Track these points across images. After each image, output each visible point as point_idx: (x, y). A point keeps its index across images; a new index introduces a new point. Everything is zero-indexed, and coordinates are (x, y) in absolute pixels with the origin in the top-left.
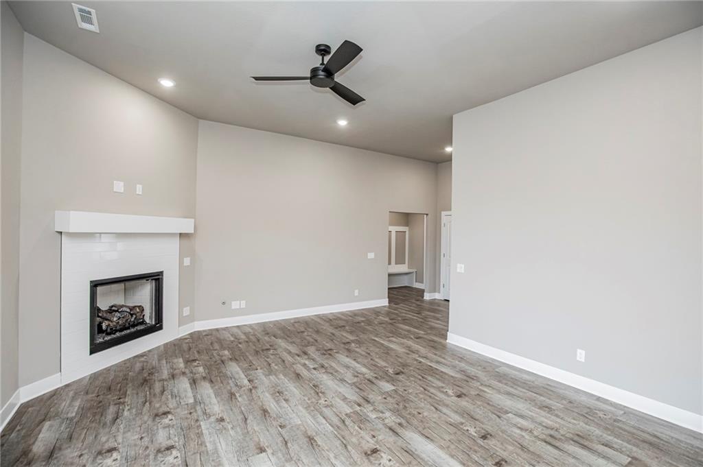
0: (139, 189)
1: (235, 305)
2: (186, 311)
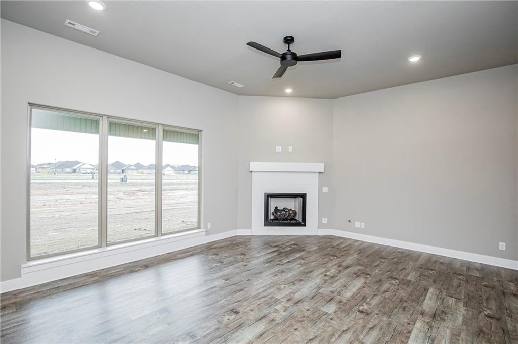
0: (290, 149)
1: (357, 224)
2: (325, 221)
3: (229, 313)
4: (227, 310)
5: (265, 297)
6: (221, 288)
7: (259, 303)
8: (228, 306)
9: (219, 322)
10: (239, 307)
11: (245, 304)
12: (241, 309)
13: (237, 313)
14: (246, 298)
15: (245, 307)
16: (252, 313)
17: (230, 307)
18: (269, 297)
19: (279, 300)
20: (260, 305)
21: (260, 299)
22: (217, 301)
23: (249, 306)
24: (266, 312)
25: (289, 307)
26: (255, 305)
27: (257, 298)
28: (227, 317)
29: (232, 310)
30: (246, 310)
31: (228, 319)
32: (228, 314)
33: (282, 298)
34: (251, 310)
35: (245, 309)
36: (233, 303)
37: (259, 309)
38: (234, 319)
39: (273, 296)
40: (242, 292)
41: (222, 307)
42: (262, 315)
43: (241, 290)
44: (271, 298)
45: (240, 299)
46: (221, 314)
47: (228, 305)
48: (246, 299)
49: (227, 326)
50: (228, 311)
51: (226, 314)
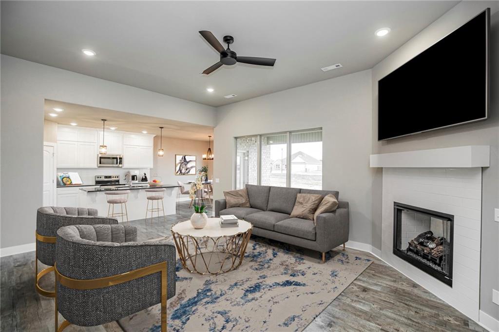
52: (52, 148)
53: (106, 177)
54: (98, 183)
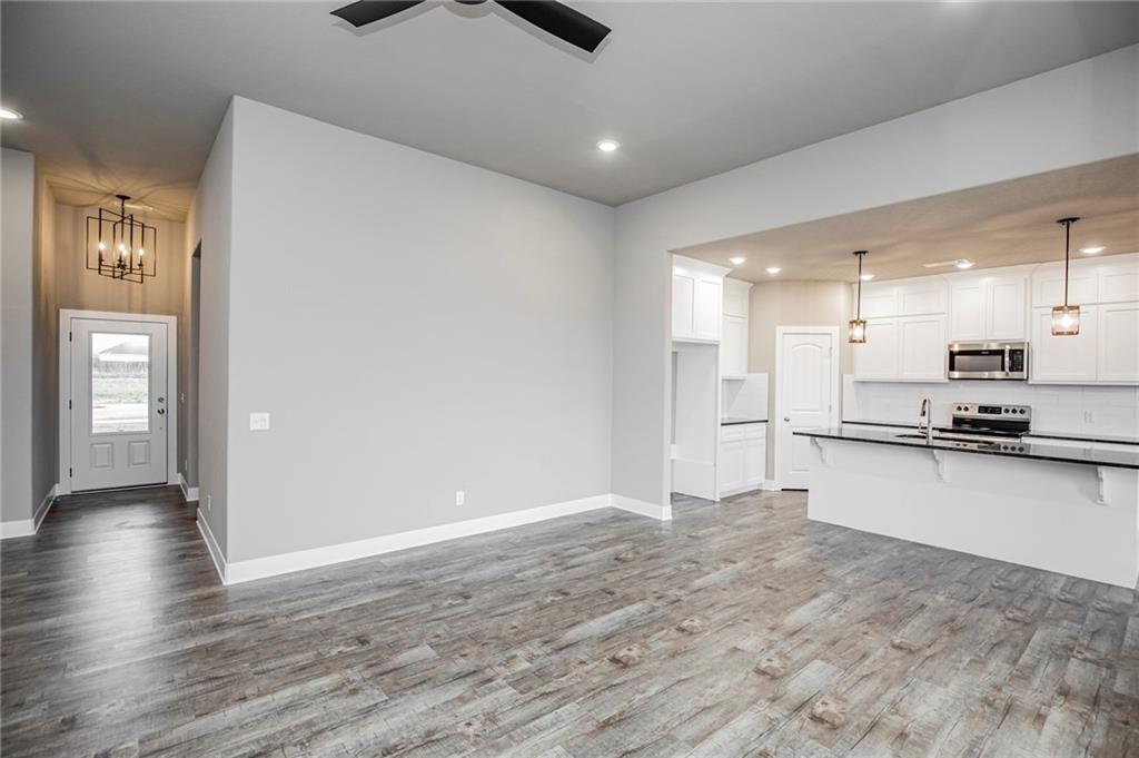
3: (631, 662)
4: (637, 667)
5: (544, 695)
6: (671, 739)
7: (563, 679)
8: (635, 676)
9: (647, 647)
10: (611, 672)
11: (596, 680)
12: (606, 666)
13: (615, 660)
14: (593, 696)
15: (597, 670)
16: (583, 658)
17: (630, 675)
18: (531, 695)
19: (509, 684)
20: (562, 673)
21: (558, 691)
22: (664, 691)
23: (587, 673)
24: (555, 658)
25: (500, 665)
26: (574, 673)
27: (564, 694)
28: (632, 654)
29: (626, 666)
30: (596, 663)
31: (630, 650)
32: (633, 659)
33: (501, 687)
34: (584, 662)
35: (597, 667)
36: (625, 682)
37: (566, 665)
38: (620, 650)
39: (519, 696)
40: (604, 716)
41: (649, 675)
42: (564, 652)
43: (606, 724)
44: (530, 689)
45: (608, 694)
46: (647, 661)
47: (637, 679)
48: (593, 692)
49: (631, 640)
50: (634, 665)
51: (637, 659)
52: (828, 337)
53: (983, 409)
54: (957, 421)
